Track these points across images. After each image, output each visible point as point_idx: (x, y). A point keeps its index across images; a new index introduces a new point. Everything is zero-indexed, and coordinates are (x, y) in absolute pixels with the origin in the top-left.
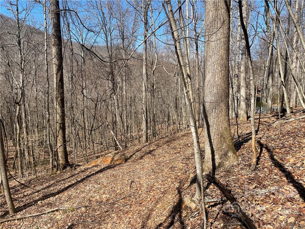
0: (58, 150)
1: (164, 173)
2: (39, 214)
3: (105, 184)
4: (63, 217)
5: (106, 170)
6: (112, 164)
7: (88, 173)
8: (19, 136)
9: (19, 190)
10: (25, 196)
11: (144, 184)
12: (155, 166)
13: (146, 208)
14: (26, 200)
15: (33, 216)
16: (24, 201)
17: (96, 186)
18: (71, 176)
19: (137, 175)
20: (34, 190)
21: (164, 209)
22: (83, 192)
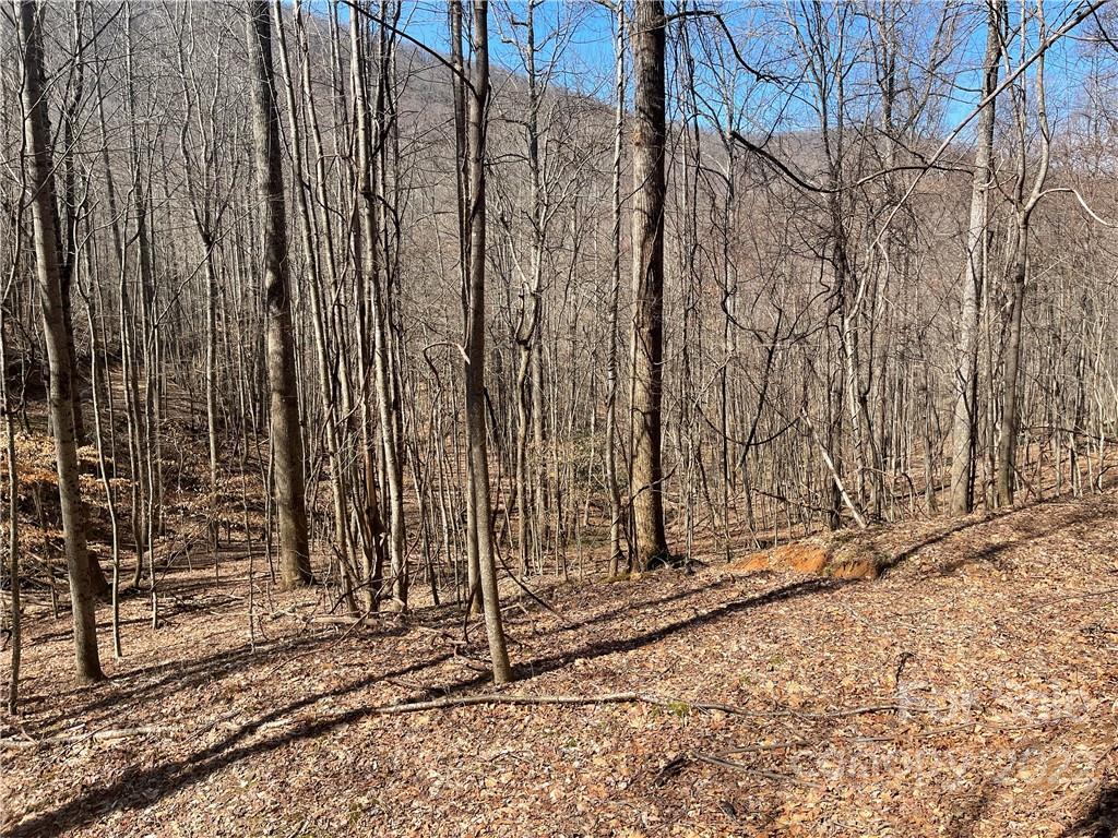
0: (635, 501)
1: (1054, 648)
2: (577, 699)
3: (797, 646)
4: (649, 726)
5: (800, 593)
6: (825, 575)
7: (734, 595)
8: (524, 445)
9: (521, 612)
10: (537, 633)
11: (960, 675)
12: (1011, 610)
13: (967, 771)
14: (540, 649)
15: (560, 702)
16: (536, 651)
17: (763, 646)
18: (677, 597)
19: (927, 633)
20: (563, 619)
21: (1056, 793)
22: (718, 657)
